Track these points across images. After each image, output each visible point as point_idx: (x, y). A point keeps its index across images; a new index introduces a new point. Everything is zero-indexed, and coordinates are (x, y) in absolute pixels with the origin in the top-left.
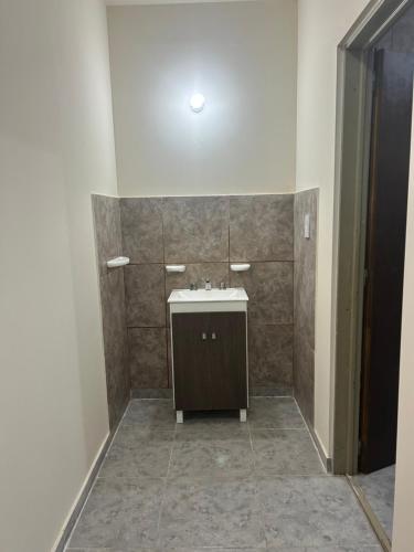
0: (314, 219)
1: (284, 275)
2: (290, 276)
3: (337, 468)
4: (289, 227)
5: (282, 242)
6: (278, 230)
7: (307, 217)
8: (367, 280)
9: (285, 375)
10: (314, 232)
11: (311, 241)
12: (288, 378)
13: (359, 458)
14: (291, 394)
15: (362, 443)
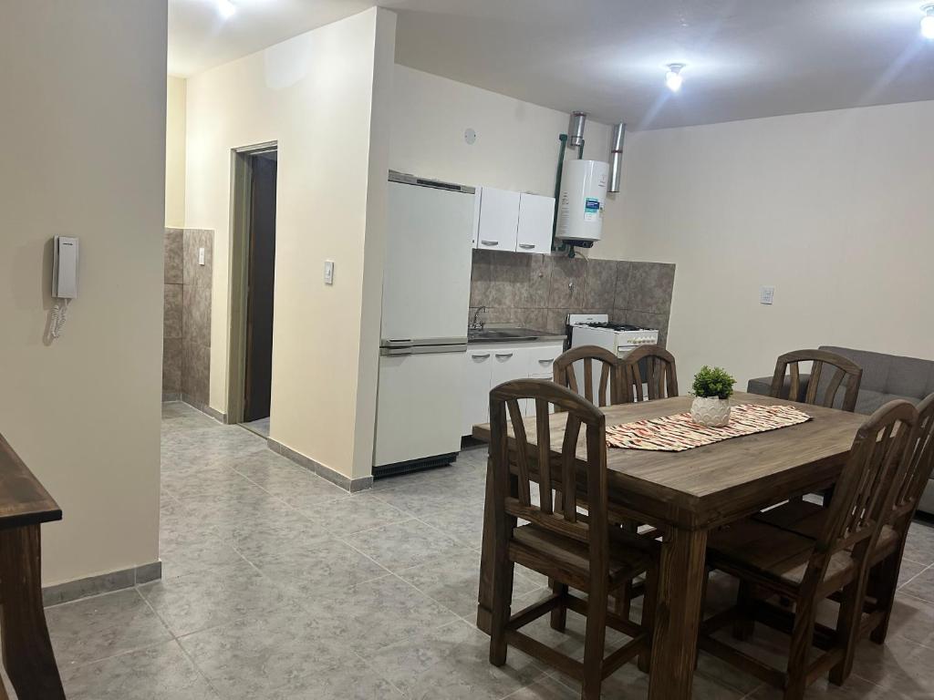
0: (210, 251)
1: (175, 296)
2: (180, 296)
3: (230, 419)
4: (179, 255)
5: (173, 268)
6: (170, 257)
7: (202, 250)
8: (249, 293)
9: (174, 383)
10: (210, 261)
11: (207, 268)
12: (177, 386)
13: (245, 411)
14: (179, 399)
15: (246, 402)
